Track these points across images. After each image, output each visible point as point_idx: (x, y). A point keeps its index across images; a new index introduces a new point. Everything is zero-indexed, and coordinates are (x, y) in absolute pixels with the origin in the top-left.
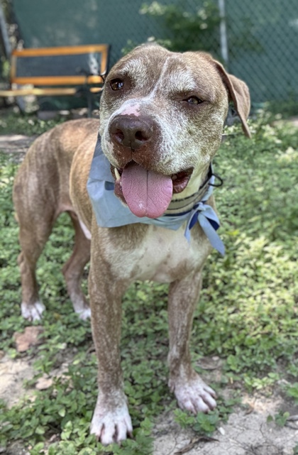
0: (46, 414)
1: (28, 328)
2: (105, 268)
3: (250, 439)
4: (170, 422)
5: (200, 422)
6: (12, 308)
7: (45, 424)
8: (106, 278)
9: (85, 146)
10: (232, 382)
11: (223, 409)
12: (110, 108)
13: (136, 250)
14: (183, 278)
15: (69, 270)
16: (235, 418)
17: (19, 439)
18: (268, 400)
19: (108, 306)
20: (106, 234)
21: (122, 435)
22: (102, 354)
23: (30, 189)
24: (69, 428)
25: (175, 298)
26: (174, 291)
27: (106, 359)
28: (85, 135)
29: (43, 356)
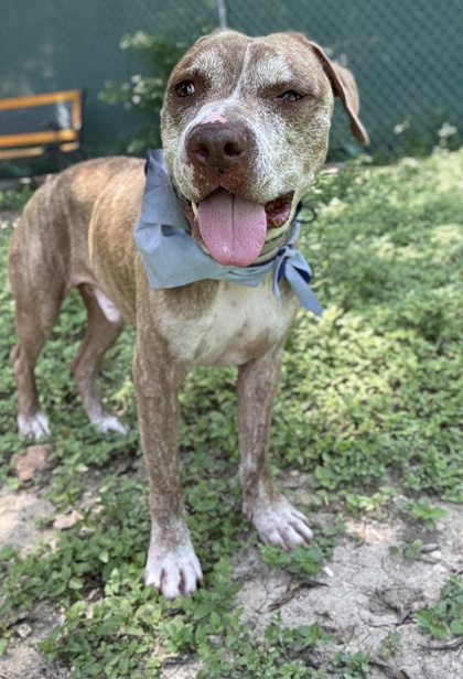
0: (79, 561)
1: (31, 448)
2: (161, 347)
3: (370, 580)
4: (252, 563)
5: (298, 559)
6: (6, 422)
7: (80, 574)
8: (161, 361)
9: (110, 191)
10: (327, 503)
11: (323, 541)
12: (177, 122)
13: (203, 318)
14: (262, 355)
15: (81, 366)
16: (342, 552)
17: (45, 598)
18: (382, 525)
19: (164, 401)
20: (161, 300)
21: (191, 585)
22: (156, 471)
23: (31, 257)
24: (115, 578)
25: (248, 386)
26: (246, 377)
27: (161, 477)
28: (107, 178)
29: (55, 484)
